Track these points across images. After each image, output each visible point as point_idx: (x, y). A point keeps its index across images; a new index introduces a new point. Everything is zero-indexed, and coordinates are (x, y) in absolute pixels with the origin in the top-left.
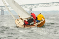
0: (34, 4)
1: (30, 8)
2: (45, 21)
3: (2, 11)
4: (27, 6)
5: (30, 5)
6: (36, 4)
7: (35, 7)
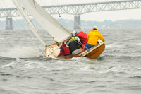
0: (85, 5)
1: (76, 14)
2: (103, 45)
3: (9, 20)
4: (69, 8)
5: (76, 5)
6: (90, 4)
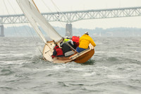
0: (76, 12)
1: (67, 22)
4: (61, 16)
5: (68, 13)
7: (79, 19)
